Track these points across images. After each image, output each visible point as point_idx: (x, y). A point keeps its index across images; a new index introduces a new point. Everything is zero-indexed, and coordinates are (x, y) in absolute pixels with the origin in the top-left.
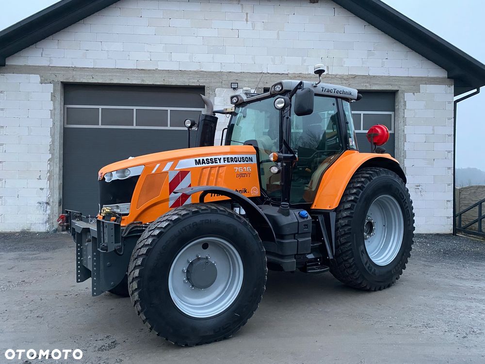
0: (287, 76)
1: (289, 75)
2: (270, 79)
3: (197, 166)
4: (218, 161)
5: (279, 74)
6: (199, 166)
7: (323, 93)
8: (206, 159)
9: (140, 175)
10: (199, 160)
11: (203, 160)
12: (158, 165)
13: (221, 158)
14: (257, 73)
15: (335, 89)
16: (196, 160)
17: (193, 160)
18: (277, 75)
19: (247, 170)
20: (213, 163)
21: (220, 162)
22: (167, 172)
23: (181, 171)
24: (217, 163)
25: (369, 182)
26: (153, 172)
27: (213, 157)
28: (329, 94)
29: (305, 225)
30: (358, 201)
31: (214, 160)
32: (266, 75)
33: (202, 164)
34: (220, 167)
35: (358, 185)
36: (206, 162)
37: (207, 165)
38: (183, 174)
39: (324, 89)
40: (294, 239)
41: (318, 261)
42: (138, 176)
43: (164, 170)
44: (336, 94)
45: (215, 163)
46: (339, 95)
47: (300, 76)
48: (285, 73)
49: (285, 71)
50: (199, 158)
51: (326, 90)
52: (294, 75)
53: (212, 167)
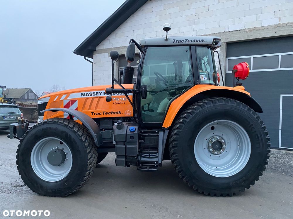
0: (244, 31)
1: (246, 30)
2: (231, 35)
3: (83, 97)
4: (99, 94)
5: (238, 30)
6: (84, 97)
7: (175, 44)
8: (90, 93)
9: (48, 102)
10: (84, 94)
11: (87, 93)
12: (57, 97)
13: (101, 92)
14: (221, 33)
15: (186, 40)
16: (82, 94)
17: (80, 93)
18: (236, 32)
19: (123, 99)
20: (95, 95)
21: (101, 95)
22: (62, 101)
23: (71, 100)
24: (98, 95)
25: (201, 109)
26: (55, 100)
27: (95, 92)
28: (181, 43)
29: (131, 137)
30: (186, 123)
31: (96, 94)
32: (228, 33)
33: (86, 96)
34: (100, 98)
35: (189, 111)
36: (89, 94)
37: (90, 96)
38: (72, 102)
39: (175, 41)
40: (124, 145)
41: (154, 164)
42: (47, 103)
43: (61, 99)
44: (187, 43)
45: (97, 95)
46: (190, 43)
47: (254, 30)
48: (242, 29)
49: (242, 28)
50: (84, 93)
51: (177, 41)
52: (249, 30)
53: (94, 98)
